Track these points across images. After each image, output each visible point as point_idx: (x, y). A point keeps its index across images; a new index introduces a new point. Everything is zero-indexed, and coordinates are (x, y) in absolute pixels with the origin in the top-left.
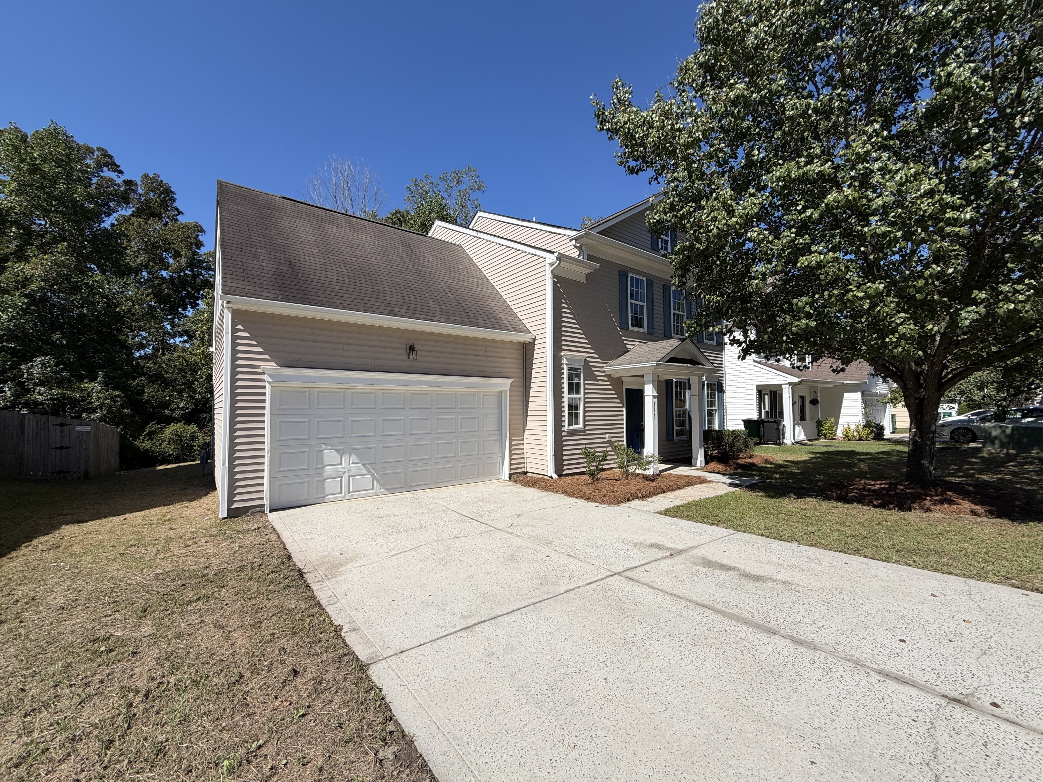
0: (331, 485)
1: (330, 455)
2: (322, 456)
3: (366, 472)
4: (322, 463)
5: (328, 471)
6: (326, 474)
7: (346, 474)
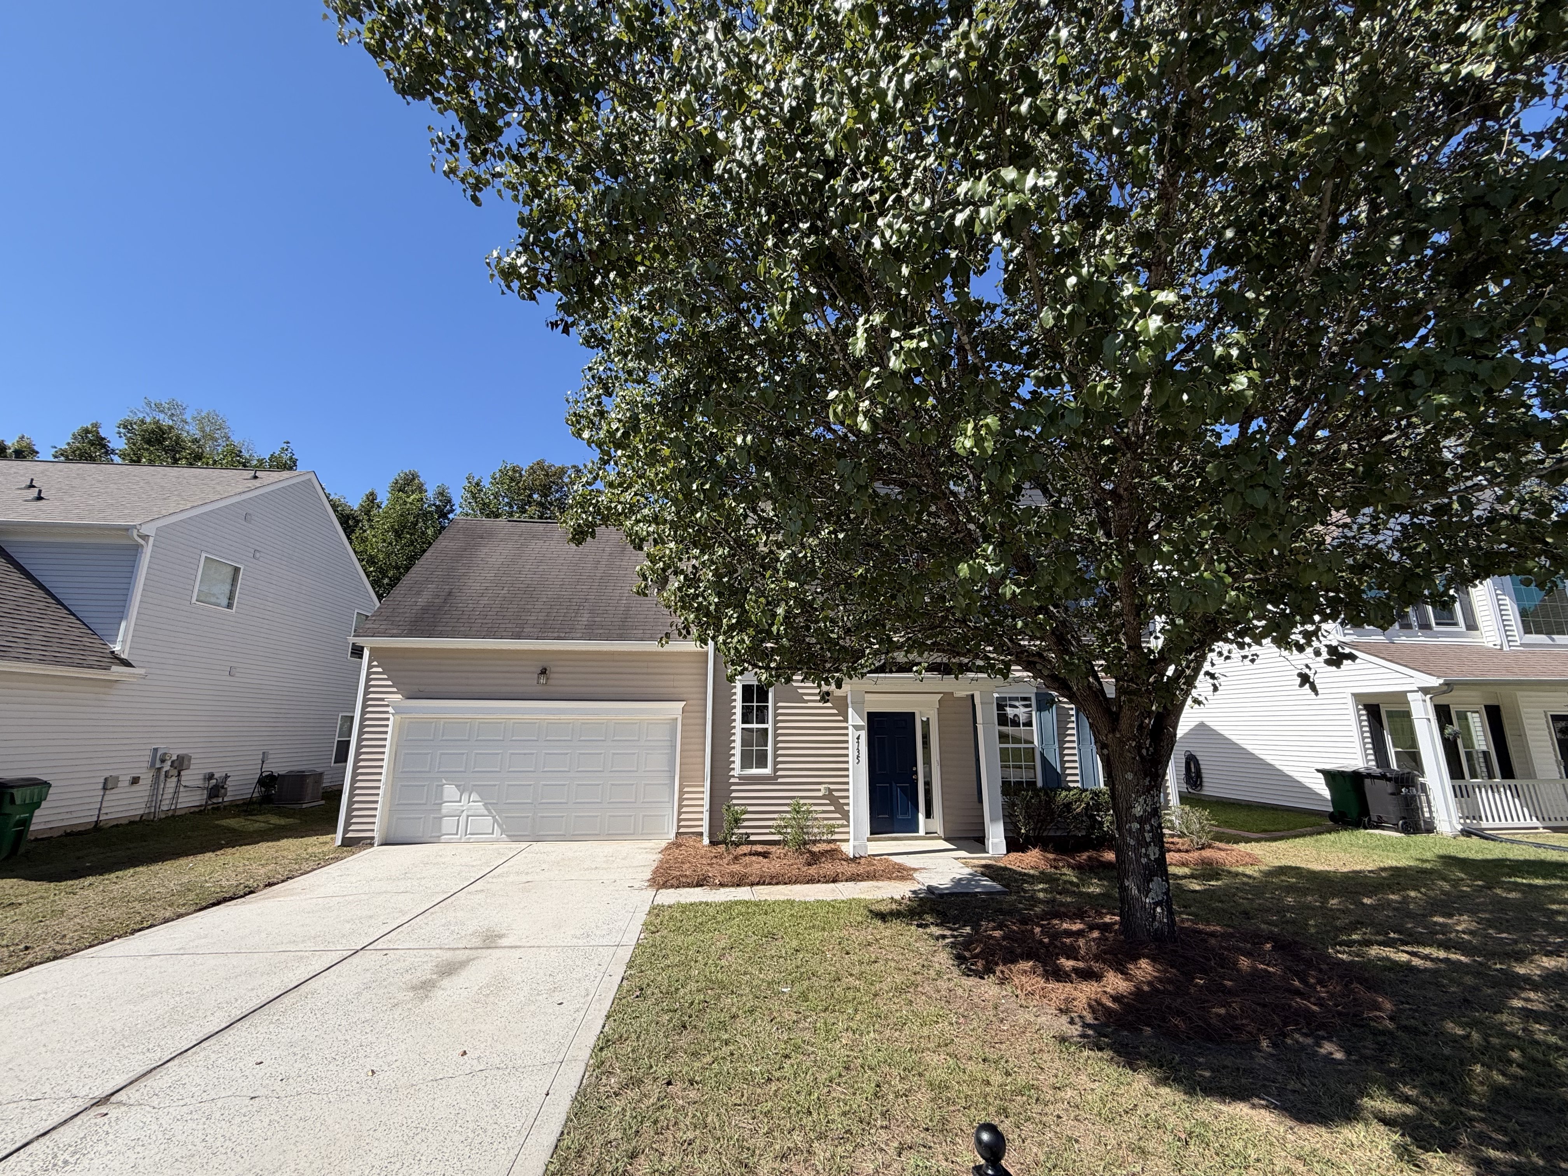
0: (448, 824)
1: (450, 791)
2: (442, 792)
3: (486, 813)
4: (441, 798)
5: (446, 808)
6: (444, 811)
7: (465, 814)
